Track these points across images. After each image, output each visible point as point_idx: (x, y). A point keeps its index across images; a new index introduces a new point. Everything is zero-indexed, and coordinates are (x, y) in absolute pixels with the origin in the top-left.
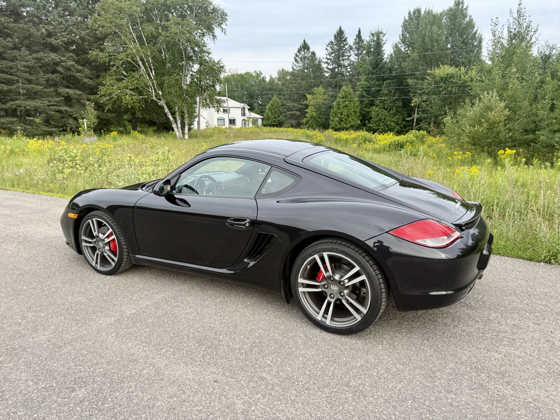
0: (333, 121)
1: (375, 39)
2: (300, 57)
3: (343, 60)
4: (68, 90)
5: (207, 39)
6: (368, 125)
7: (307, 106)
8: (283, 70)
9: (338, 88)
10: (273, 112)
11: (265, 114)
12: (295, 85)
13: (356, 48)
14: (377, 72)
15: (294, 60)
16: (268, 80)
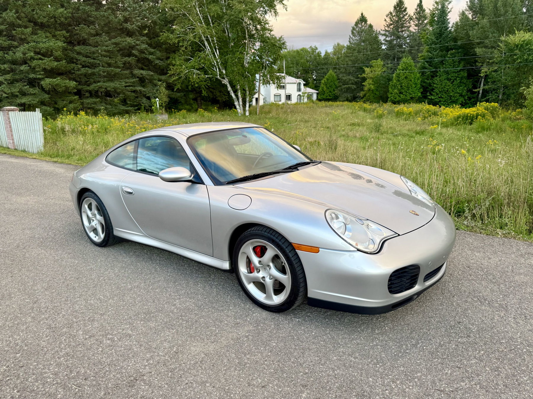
0: (392, 93)
1: (440, 7)
2: (357, 29)
3: (402, 31)
4: (142, 72)
5: (269, 17)
6: (430, 98)
7: (364, 79)
8: (338, 44)
9: (396, 60)
10: (328, 86)
11: (321, 89)
12: (351, 59)
13: (416, 18)
14: (440, 42)
15: (350, 34)
16: (323, 54)
